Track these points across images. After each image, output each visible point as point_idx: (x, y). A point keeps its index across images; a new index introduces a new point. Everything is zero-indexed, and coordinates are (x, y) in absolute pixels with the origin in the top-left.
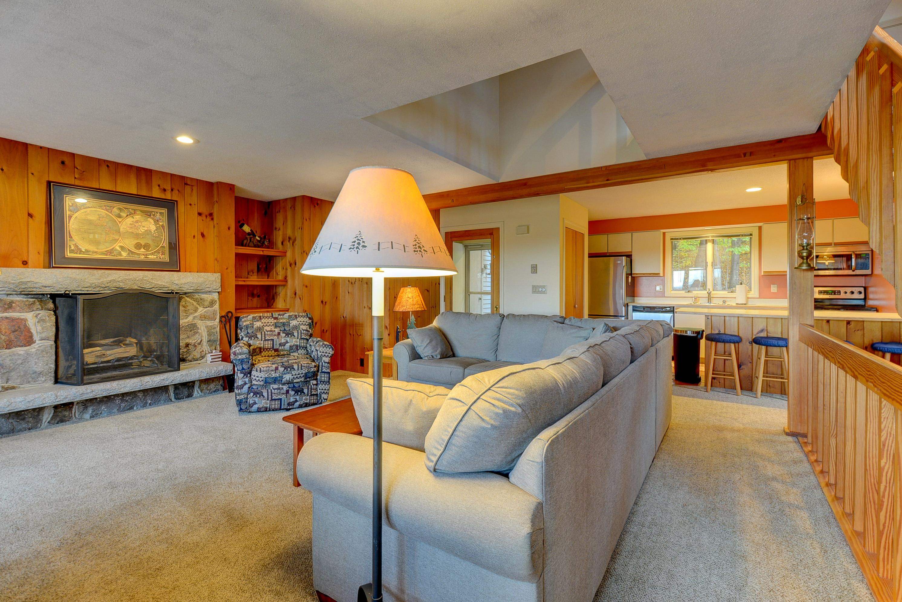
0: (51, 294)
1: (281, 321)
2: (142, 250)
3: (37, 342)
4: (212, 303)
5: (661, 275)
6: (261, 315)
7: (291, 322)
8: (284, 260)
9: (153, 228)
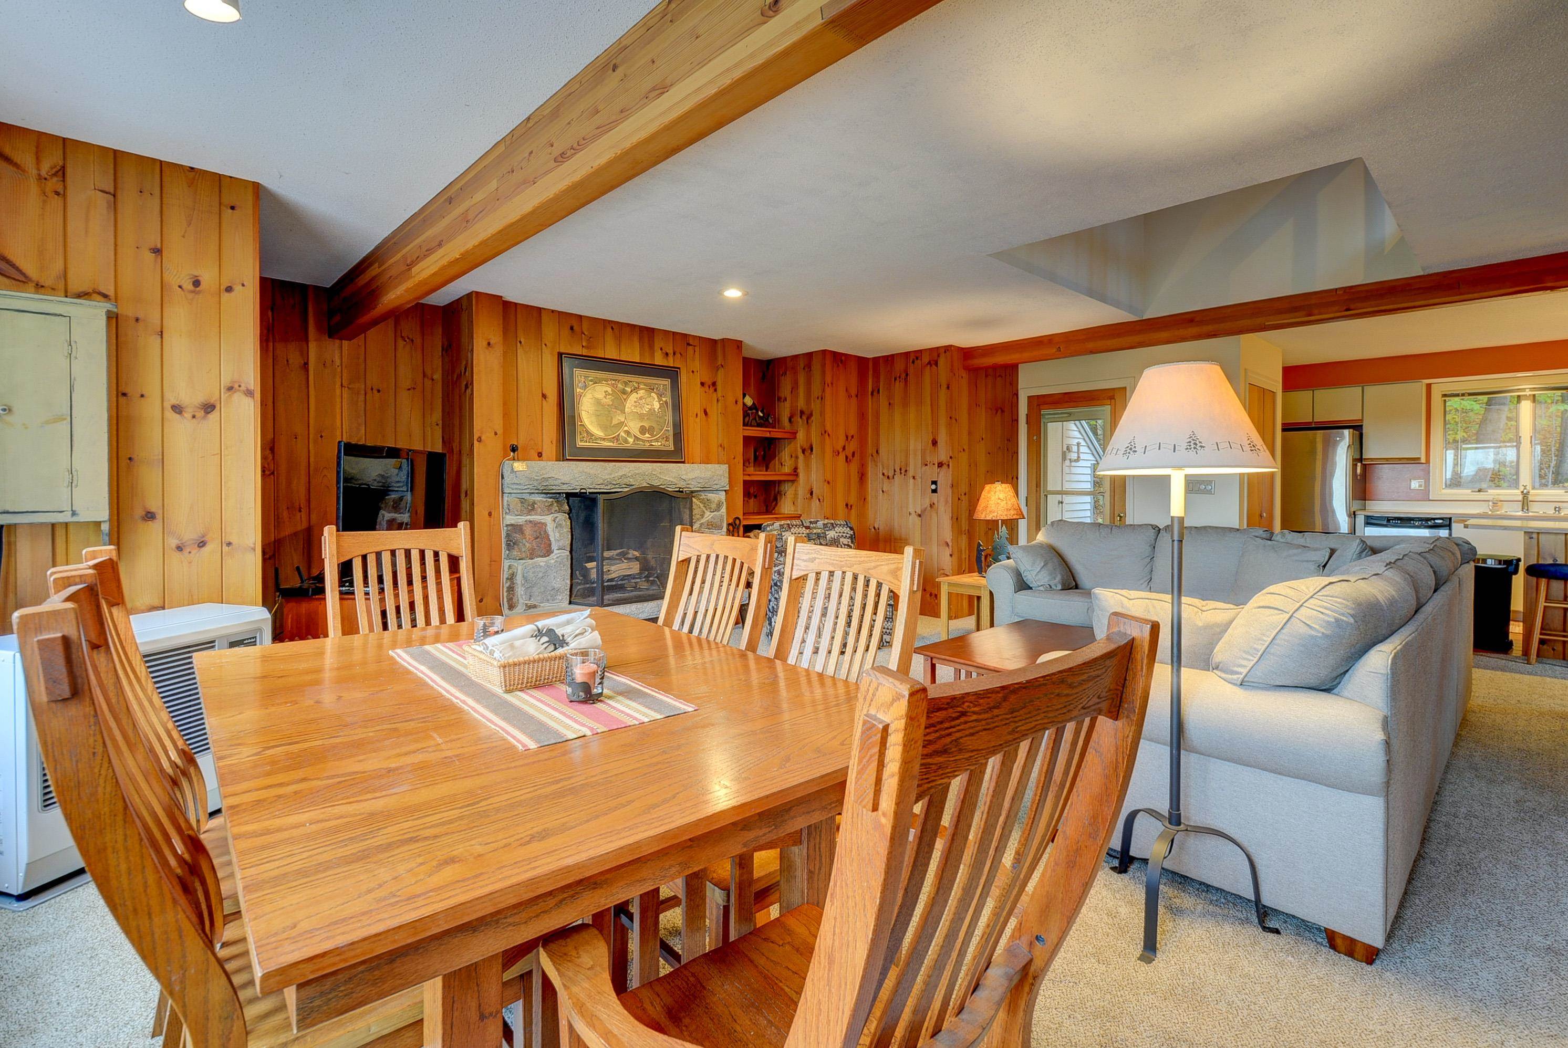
0: (566, 493)
1: (815, 531)
2: (647, 435)
3: (556, 552)
4: (719, 506)
5: (1423, 460)
6: (789, 522)
7: (827, 533)
8: (793, 444)
9: (656, 405)
